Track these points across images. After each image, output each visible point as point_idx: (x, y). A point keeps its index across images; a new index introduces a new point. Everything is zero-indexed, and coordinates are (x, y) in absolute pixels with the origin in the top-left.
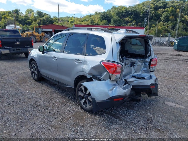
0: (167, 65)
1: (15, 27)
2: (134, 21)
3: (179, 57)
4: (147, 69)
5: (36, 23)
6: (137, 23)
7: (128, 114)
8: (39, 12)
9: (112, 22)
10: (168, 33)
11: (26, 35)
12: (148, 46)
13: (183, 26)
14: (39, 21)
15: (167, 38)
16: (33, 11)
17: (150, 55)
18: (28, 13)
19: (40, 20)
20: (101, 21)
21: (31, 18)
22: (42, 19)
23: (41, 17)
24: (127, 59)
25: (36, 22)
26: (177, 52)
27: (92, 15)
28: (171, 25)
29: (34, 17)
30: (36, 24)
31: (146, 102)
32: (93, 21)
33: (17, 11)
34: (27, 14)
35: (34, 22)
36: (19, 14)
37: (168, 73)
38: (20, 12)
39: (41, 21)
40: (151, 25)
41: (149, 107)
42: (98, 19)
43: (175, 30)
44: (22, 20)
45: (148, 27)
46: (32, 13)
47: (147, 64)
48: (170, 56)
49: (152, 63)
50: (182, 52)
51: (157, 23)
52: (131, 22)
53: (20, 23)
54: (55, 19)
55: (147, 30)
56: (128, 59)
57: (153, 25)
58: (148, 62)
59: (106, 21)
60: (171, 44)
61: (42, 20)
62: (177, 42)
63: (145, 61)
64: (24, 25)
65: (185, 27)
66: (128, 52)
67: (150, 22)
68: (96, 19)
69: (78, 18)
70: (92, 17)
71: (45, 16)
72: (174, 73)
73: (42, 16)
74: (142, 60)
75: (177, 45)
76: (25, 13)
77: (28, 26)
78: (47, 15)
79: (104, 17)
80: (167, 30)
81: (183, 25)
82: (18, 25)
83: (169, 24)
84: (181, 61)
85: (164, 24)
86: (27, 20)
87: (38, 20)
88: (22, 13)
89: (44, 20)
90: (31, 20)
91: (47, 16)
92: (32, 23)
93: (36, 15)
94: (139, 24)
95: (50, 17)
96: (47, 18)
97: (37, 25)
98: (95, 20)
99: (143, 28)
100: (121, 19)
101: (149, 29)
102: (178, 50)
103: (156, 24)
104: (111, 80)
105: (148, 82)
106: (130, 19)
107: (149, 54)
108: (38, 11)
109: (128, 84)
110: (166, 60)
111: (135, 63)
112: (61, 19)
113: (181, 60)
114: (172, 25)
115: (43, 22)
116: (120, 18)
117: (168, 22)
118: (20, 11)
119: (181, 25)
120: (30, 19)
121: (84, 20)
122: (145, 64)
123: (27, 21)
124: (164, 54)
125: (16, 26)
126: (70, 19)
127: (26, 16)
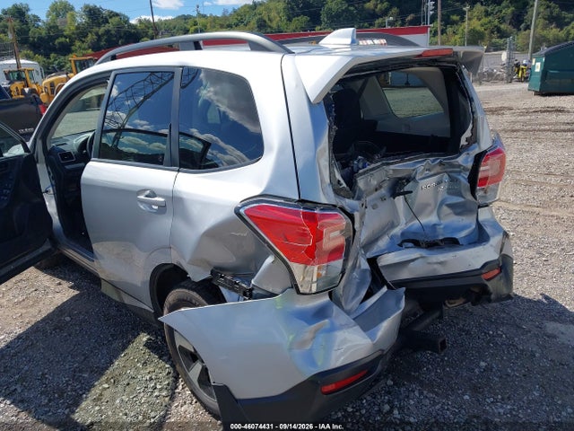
0: (520, 151)
1: (18, 65)
2: (395, 10)
3: (553, 117)
4: (462, 200)
5: (85, 45)
6: (402, 14)
7: (396, 412)
8: (90, 10)
9: (326, 19)
10: (501, 37)
11: (48, 86)
12: (461, 98)
13: (547, 12)
14: (95, 37)
15: (504, 56)
16: (72, 9)
17: (474, 140)
18: (58, 15)
19: (97, 34)
20: (290, 19)
21: (69, 29)
22: (102, 30)
23: (99, 25)
24: (373, 166)
25: (83, 42)
26: (543, 98)
27: (260, 4)
28: (509, 11)
29: (78, 28)
30: (84, 49)
31: (468, 333)
32: (265, 21)
33: (19, 13)
34: (53, 20)
35: (78, 43)
36: (27, 23)
37: (529, 184)
38: (30, 13)
39: (99, 37)
40: (449, 16)
41: (483, 364)
42: (278, 13)
43: (522, 26)
44: (40, 39)
45: (438, 24)
46: (68, 15)
47: (463, 178)
48: (522, 114)
49: (485, 170)
50: (558, 98)
51: (466, 9)
52: (385, 13)
53: (34, 51)
54: (143, 26)
55: (435, 34)
56: (378, 167)
57: (455, 18)
58: (465, 169)
59: (305, 18)
60: (518, 73)
61: (103, 35)
62: (538, 64)
63: (452, 166)
64: (47, 56)
65: (554, 14)
66: (379, 129)
67: (442, 7)
68: (273, 14)
69: (215, 18)
70: (260, 9)
71: (110, 20)
72: (552, 180)
73: (103, 22)
74: (441, 163)
75: (539, 77)
76: (47, 16)
77: (62, 58)
78: (117, 15)
79: (298, 7)
80: (499, 30)
81: (548, 7)
82: (28, 57)
83: (504, 8)
84: (565, 131)
85: (486, 11)
86: (55, 39)
87: (90, 35)
88: (37, 19)
89: (108, 32)
90: (69, 37)
91: (117, 19)
92: (73, 48)
93: (81, 19)
94: (409, 18)
95: (127, 22)
96: (119, 27)
97: (90, 51)
98: (270, 20)
99: (424, 31)
100: (352, 8)
101: (443, 32)
102: (544, 92)
103: (464, 13)
104: (298, 292)
105: (473, 258)
106: (379, 6)
107: (468, 134)
108: (87, 7)
109: (385, 289)
110: (514, 131)
111: (408, 181)
112: (162, 26)
113: (562, 127)
114: (513, 12)
115: (106, 40)
116: (347, 5)
117: (499, 4)
118: (28, 10)
119: (542, 10)
120: (65, 33)
121: (236, 21)
122: (453, 180)
123: (57, 42)
124: (502, 108)
125: (22, 61)
126: (190, 22)
127: (52, 24)
